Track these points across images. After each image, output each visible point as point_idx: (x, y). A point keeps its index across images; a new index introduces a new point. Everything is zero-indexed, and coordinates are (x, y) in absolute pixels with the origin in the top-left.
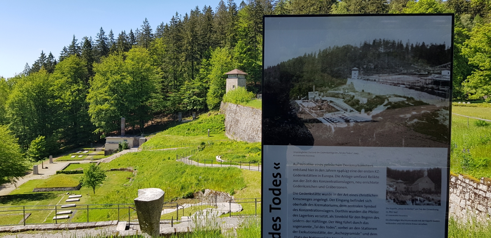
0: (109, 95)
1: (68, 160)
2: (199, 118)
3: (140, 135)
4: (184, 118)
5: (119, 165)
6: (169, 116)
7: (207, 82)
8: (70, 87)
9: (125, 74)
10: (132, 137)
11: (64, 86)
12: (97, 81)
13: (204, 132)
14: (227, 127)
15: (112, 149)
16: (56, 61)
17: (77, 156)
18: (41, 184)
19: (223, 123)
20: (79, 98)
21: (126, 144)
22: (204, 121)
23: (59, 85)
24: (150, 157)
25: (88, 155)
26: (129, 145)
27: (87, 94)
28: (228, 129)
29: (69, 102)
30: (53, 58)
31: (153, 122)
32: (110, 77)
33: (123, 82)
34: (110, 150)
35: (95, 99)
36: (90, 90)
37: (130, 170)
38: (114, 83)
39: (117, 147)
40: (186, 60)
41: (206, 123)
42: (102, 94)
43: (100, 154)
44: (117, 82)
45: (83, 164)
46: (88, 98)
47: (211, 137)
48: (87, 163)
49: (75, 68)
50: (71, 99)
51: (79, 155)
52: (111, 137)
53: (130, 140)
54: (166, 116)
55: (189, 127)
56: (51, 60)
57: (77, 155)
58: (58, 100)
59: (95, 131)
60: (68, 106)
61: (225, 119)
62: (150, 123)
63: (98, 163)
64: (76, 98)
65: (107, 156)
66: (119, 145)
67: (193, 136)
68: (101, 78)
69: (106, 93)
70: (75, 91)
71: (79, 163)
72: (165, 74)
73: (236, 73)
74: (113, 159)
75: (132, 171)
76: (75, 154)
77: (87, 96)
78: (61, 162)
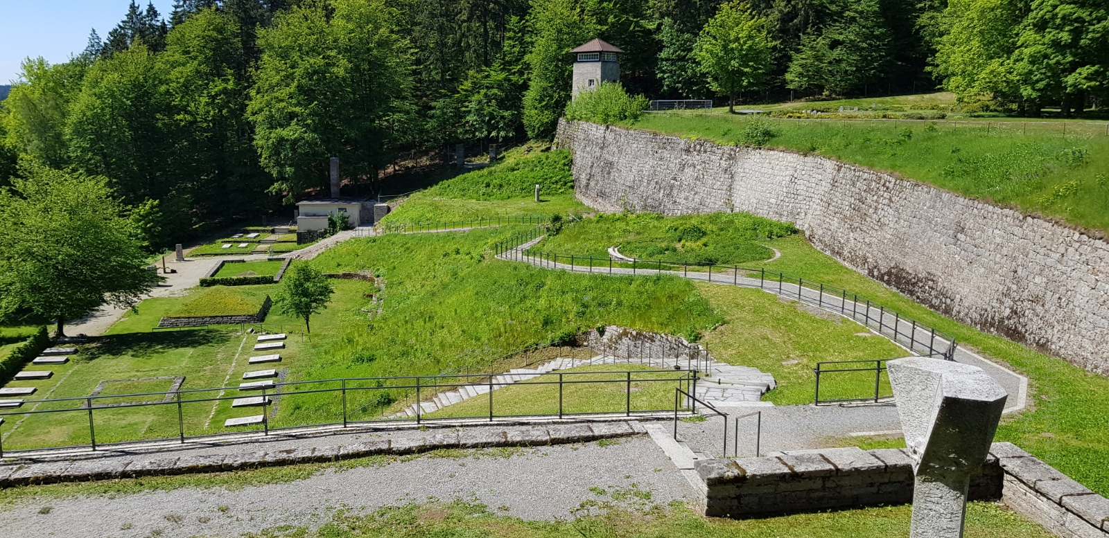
0: (299, 104)
1: (216, 255)
2: (504, 157)
3: (373, 198)
4: (468, 159)
5: (339, 265)
6: (433, 153)
7: (521, 73)
8: (207, 84)
9: (333, 53)
10: (358, 201)
11: (192, 82)
12: (269, 69)
13: (526, 191)
14: (578, 179)
15: (313, 229)
16: (164, 23)
17: (235, 245)
18: (177, 308)
19: (569, 170)
20: (228, 112)
21: (344, 219)
22: (521, 166)
23: (182, 80)
24: (408, 249)
25: (259, 242)
26: (350, 220)
27: (247, 102)
28: (584, 182)
29: (206, 121)
30: (156, 17)
31: (397, 168)
32: (300, 62)
33: (330, 73)
34: (309, 232)
35: (267, 113)
36: (253, 93)
37: (364, 278)
38: (309, 75)
39: (323, 224)
40: (469, 19)
41: (527, 169)
42: (282, 101)
43: (285, 240)
44: (315, 72)
45: (252, 263)
46: (249, 109)
47: (542, 204)
48: (262, 262)
49: (216, 40)
50: (212, 113)
51: (240, 242)
52: (310, 203)
53: (353, 210)
54: (426, 153)
55: (487, 180)
56: (153, 22)
57: (235, 242)
58: (181, 117)
59: (270, 189)
60: (205, 130)
61: (572, 161)
62: (390, 170)
63: (287, 261)
64: (220, 111)
65: (302, 245)
66: (330, 219)
67: (500, 201)
68: (277, 62)
69: (292, 98)
70: (217, 95)
71: (243, 261)
72: (421, 55)
73: (597, 50)
74: (320, 252)
75: (371, 280)
76: (230, 239)
77: (247, 105)
78: (201, 258)
